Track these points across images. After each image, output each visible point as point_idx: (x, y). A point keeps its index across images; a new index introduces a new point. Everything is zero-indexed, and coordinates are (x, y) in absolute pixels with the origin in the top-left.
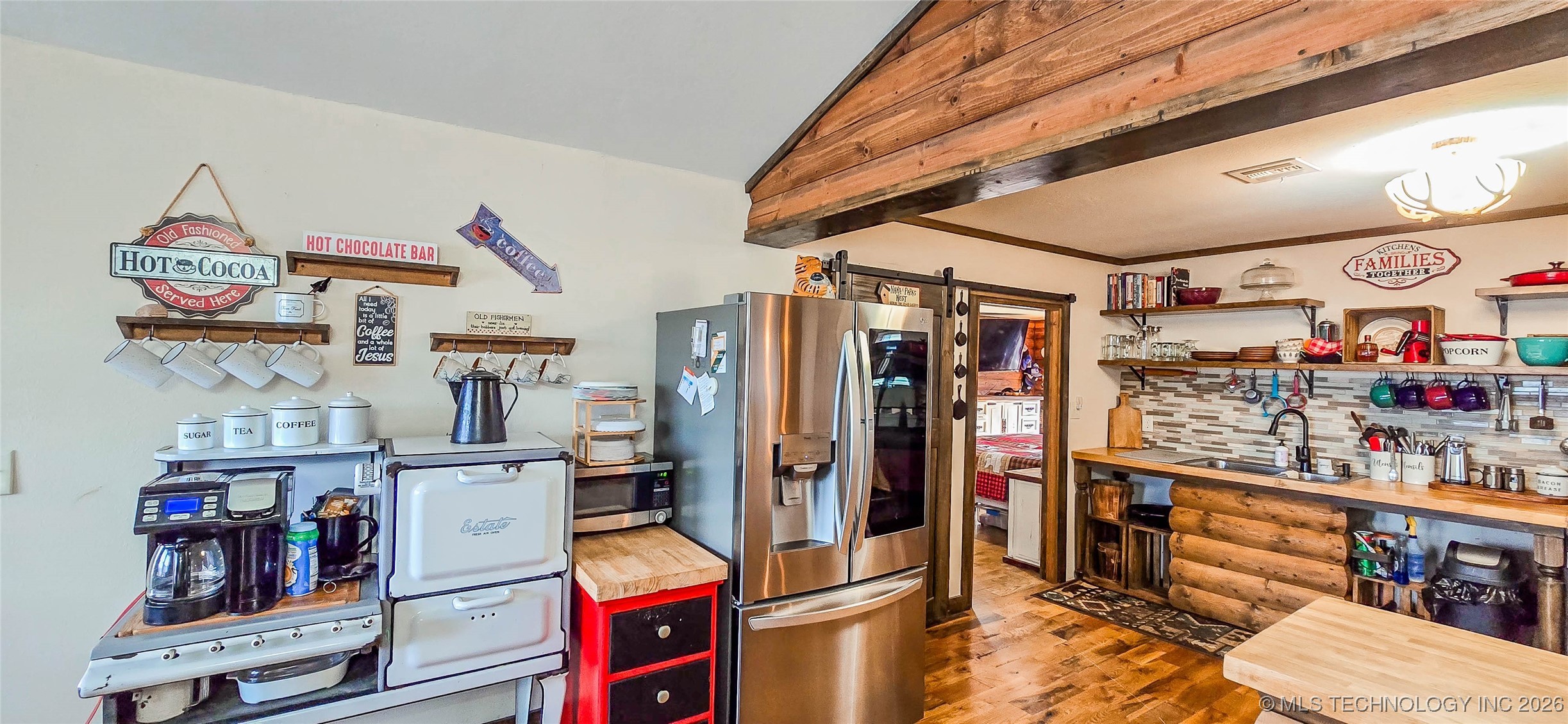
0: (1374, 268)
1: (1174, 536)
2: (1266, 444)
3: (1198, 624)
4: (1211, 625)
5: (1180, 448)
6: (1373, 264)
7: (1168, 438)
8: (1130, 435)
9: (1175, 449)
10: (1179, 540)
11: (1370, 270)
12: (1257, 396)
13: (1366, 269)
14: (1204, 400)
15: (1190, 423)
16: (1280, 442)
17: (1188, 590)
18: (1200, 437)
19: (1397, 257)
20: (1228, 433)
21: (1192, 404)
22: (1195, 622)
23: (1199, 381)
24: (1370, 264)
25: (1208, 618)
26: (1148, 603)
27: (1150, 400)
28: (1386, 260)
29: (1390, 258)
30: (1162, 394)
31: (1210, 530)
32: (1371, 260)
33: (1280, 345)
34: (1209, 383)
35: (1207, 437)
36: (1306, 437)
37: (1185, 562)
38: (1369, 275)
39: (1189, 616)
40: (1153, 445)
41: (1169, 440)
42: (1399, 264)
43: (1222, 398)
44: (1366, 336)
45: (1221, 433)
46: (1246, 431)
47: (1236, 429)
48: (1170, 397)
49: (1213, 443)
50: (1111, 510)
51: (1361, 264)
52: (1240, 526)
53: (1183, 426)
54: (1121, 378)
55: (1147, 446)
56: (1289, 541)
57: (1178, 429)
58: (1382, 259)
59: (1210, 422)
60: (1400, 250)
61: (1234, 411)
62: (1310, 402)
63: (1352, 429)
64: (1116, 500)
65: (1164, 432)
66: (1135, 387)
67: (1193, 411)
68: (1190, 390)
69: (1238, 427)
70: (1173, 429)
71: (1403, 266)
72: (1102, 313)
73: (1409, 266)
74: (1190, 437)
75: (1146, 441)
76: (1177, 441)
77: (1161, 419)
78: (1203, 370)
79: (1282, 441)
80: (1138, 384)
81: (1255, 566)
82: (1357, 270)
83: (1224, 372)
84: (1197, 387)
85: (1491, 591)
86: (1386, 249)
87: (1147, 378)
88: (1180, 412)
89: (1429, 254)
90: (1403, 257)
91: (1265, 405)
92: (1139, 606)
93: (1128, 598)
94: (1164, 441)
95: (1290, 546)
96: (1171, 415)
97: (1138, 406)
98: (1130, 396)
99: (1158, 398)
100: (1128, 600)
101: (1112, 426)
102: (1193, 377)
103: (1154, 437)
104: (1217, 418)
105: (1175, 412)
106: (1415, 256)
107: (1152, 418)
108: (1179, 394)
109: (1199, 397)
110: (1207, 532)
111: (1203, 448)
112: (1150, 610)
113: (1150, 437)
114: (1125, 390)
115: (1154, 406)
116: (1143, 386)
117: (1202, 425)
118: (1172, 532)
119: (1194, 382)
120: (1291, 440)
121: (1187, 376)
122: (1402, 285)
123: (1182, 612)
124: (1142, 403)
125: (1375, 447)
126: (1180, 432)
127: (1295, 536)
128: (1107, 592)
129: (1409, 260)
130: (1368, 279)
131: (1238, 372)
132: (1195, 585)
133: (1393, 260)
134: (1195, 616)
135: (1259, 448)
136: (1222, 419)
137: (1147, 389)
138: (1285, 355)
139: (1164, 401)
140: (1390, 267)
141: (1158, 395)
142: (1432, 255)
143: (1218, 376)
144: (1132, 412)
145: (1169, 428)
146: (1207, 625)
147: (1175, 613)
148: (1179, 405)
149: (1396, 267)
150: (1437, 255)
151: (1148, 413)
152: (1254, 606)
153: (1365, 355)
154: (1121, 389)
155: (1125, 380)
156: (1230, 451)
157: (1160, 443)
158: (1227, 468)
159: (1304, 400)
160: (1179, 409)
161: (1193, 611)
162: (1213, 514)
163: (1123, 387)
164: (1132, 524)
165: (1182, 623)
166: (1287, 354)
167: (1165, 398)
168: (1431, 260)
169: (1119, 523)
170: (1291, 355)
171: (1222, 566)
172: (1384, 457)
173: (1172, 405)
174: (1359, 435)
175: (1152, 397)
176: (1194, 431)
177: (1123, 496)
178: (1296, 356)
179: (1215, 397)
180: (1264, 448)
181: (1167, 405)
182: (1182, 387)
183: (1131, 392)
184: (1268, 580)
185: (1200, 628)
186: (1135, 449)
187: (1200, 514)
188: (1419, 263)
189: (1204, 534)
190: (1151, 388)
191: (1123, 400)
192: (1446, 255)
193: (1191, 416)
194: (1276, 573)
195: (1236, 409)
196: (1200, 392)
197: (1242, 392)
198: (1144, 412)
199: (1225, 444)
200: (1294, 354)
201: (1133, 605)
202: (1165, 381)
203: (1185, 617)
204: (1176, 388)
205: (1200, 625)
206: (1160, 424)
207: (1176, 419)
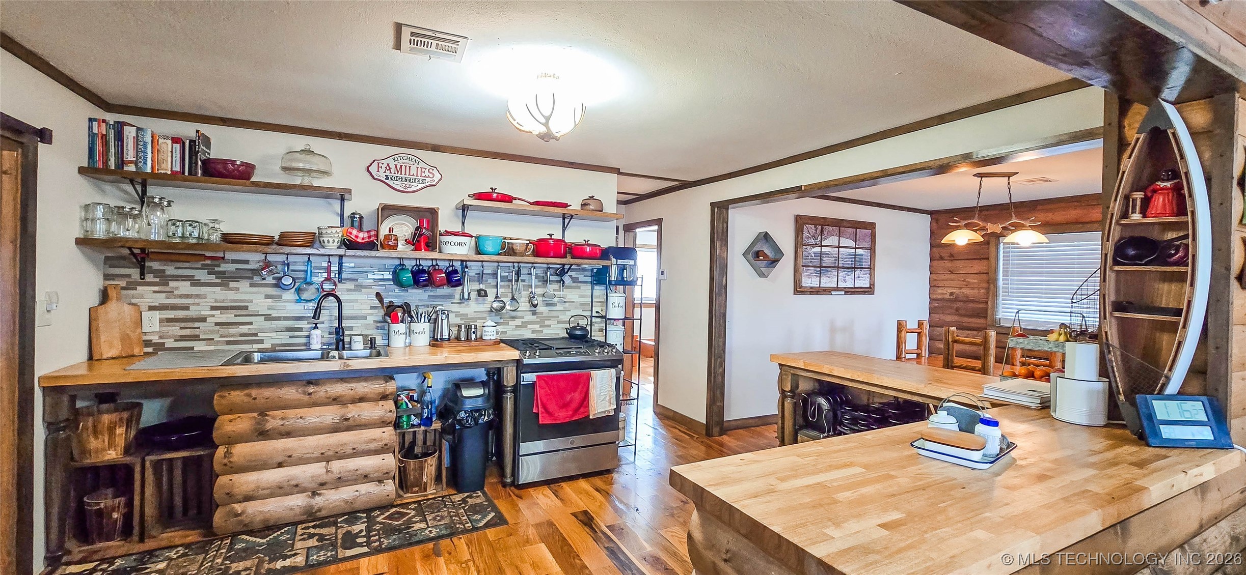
0: (391, 173)
1: (221, 451)
2: (300, 329)
3: (262, 541)
4: (275, 535)
5: (199, 346)
6: (390, 168)
7: (181, 336)
8: (125, 338)
9: (192, 348)
10: (228, 454)
11: (388, 173)
12: (292, 283)
13: (385, 172)
14: (231, 289)
15: (213, 316)
16: (314, 325)
17: (238, 507)
18: (223, 330)
19: (406, 166)
20: (259, 322)
21: (216, 294)
22: (258, 540)
23: (224, 267)
24: (388, 168)
25: (268, 527)
26: (187, 546)
27: (155, 292)
28: (398, 167)
29: (401, 166)
30: (172, 284)
31: (268, 431)
32: (388, 165)
33: (324, 232)
34: (237, 269)
35: (233, 330)
36: (340, 318)
37: (236, 477)
38: (387, 178)
39: (244, 537)
40: (159, 347)
41: (183, 338)
42: (407, 173)
43: (252, 285)
44: (390, 228)
45: (251, 323)
46: (278, 319)
47: (268, 318)
48: (184, 287)
49: (242, 335)
50: (112, 445)
51: (381, 167)
52: (301, 418)
53: (204, 320)
54: (105, 264)
55: (150, 350)
56: (349, 419)
57: (196, 325)
58: (396, 165)
59: (239, 312)
60: (408, 161)
61: (265, 298)
62: (340, 286)
63: (372, 308)
64: (120, 431)
65: (175, 330)
66: (129, 276)
67: (216, 302)
68: (212, 278)
69: (270, 315)
70: (190, 324)
71: (409, 175)
72: (81, 170)
73: (413, 175)
74: (212, 332)
75: (148, 343)
76: (196, 338)
77: (171, 314)
78: (230, 256)
79: (316, 324)
80: (135, 273)
81: (317, 454)
82: (378, 171)
83: (254, 258)
84: (220, 274)
85: (485, 413)
86: (399, 158)
87: (148, 264)
88: (198, 304)
89: (426, 169)
90: (410, 167)
91: (299, 291)
92: (178, 557)
93: (157, 553)
94: (176, 341)
95: (351, 422)
96: (186, 308)
97: (134, 301)
98: (123, 288)
99: (167, 289)
100: (157, 556)
101: (97, 329)
102: (216, 263)
103: (160, 337)
104: (246, 308)
105: (193, 304)
106: (417, 168)
107: (157, 315)
108: (196, 283)
109: (224, 285)
110: (263, 434)
111: (229, 343)
112: (197, 554)
113: (155, 339)
114: (114, 280)
115: (161, 299)
116: (142, 274)
117: (229, 317)
118: (217, 447)
119: (216, 269)
120: (323, 323)
121: (208, 262)
122: (409, 190)
123: (234, 535)
124: (142, 297)
125: (395, 320)
126: (198, 328)
127: (353, 411)
128: (118, 562)
129: (413, 171)
130: (386, 181)
131: (271, 258)
132: (248, 498)
133: (403, 168)
134: (251, 533)
135: (291, 334)
136: (252, 308)
137: (149, 278)
138: (328, 241)
139: (176, 292)
140: (401, 174)
141: (167, 284)
142: (427, 169)
143: (247, 262)
144: (127, 309)
145: (183, 325)
146: (271, 537)
147: (228, 541)
148: (197, 296)
149: (405, 174)
150: (431, 171)
151: (151, 308)
152: (314, 494)
153: (390, 243)
154: (105, 279)
155: (110, 267)
156: (261, 342)
157: (170, 343)
158: (262, 361)
159: (335, 285)
160: (197, 301)
161: (245, 529)
162: (270, 413)
163: (107, 277)
164: (148, 455)
165: (244, 550)
166: (331, 240)
167: (177, 288)
168: (427, 173)
169: (128, 459)
170: (334, 241)
171: (280, 465)
172: (401, 327)
173: (187, 296)
174: (382, 312)
175: (156, 288)
176: (217, 324)
177: (131, 421)
178: (338, 243)
179: (244, 285)
180: (297, 334)
181: (181, 296)
182: (202, 275)
183: (123, 283)
184: (328, 462)
185: (268, 544)
186: (134, 356)
187: (254, 417)
188: (419, 175)
189: (260, 437)
190: (155, 277)
191: (112, 293)
192: (435, 171)
193: (213, 308)
194: (337, 452)
195: (267, 297)
196: (225, 279)
197: (274, 278)
198: (144, 307)
199: (256, 335)
200: (336, 240)
201: (171, 559)
202: (176, 268)
203: (243, 541)
204: (193, 276)
205: (265, 541)
206: (169, 320)
207: (193, 312)
